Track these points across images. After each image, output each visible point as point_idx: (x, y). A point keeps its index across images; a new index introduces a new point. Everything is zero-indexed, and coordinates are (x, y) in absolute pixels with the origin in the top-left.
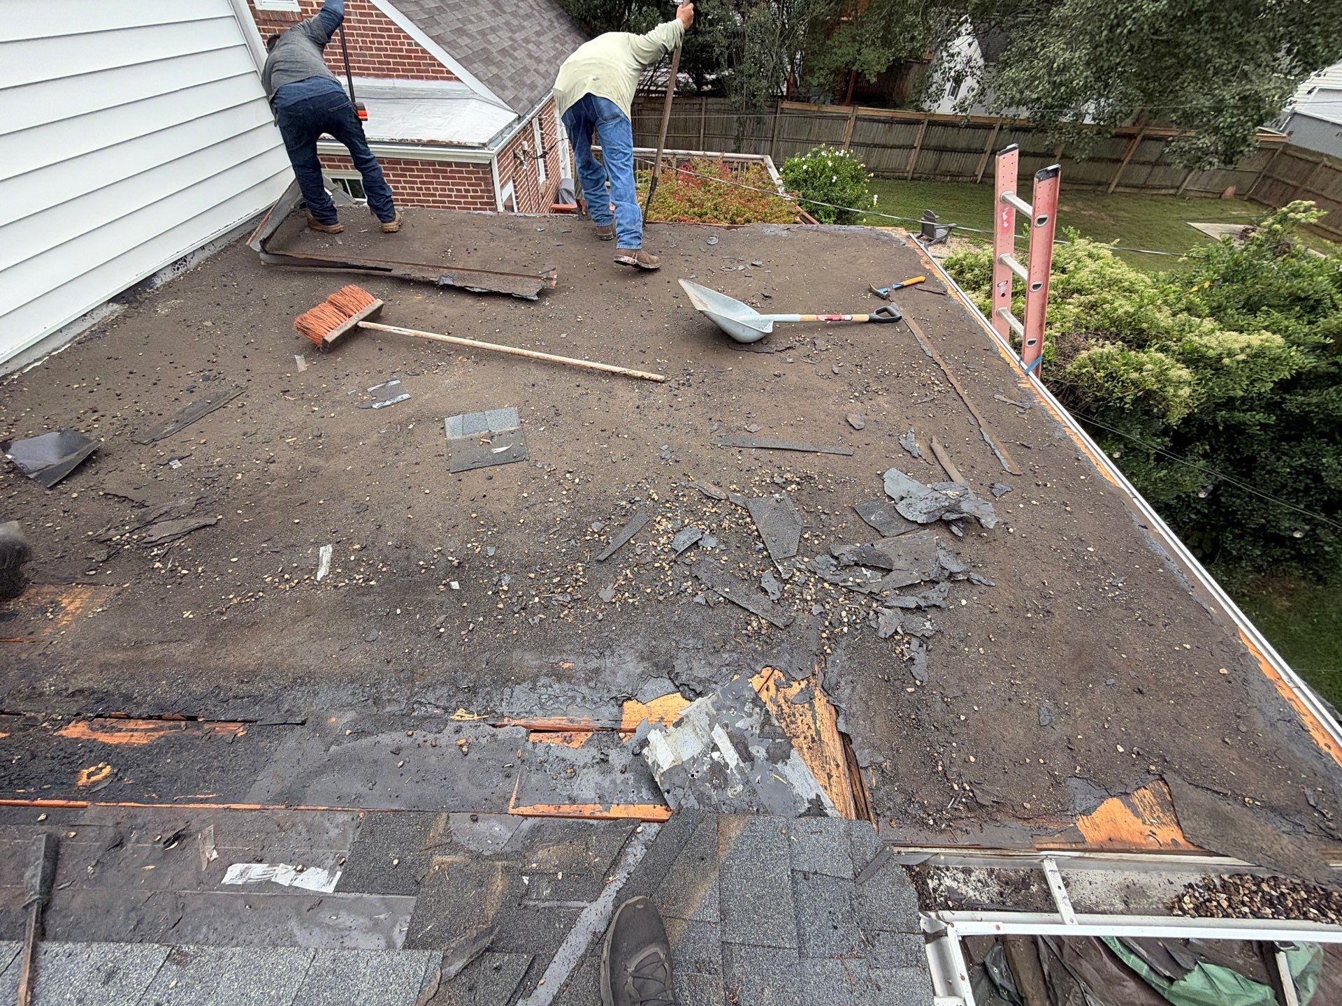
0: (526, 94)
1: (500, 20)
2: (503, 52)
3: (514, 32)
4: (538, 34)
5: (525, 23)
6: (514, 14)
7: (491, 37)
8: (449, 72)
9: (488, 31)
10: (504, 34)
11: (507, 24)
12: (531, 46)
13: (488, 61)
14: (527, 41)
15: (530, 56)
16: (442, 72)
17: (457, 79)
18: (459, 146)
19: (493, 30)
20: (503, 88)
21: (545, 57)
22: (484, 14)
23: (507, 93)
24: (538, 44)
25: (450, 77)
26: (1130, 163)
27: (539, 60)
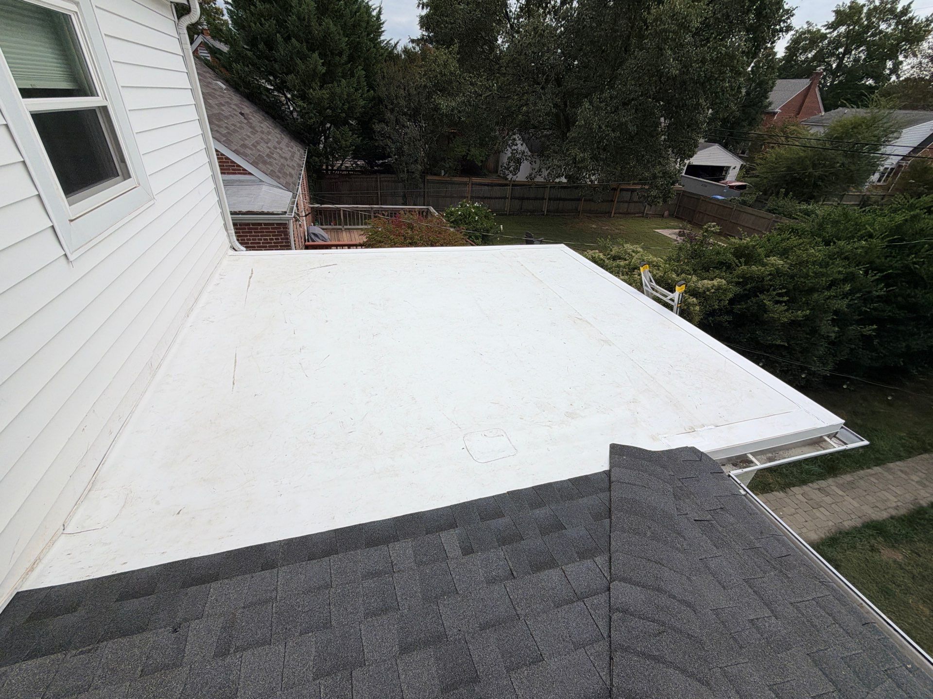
0: (290, 181)
1: (257, 137)
2: (268, 156)
3: (267, 143)
4: (279, 143)
5: (270, 137)
6: (262, 132)
7: (258, 147)
8: (244, 170)
9: (255, 144)
10: (264, 145)
11: (262, 139)
12: (278, 150)
13: (265, 163)
14: (276, 148)
15: (281, 157)
16: (240, 170)
17: (250, 174)
18: (268, 214)
19: (258, 143)
20: (279, 178)
21: (288, 156)
22: (249, 134)
23: (281, 180)
24: (281, 149)
25: (245, 172)
26: (617, 202)
27: (286, 159)
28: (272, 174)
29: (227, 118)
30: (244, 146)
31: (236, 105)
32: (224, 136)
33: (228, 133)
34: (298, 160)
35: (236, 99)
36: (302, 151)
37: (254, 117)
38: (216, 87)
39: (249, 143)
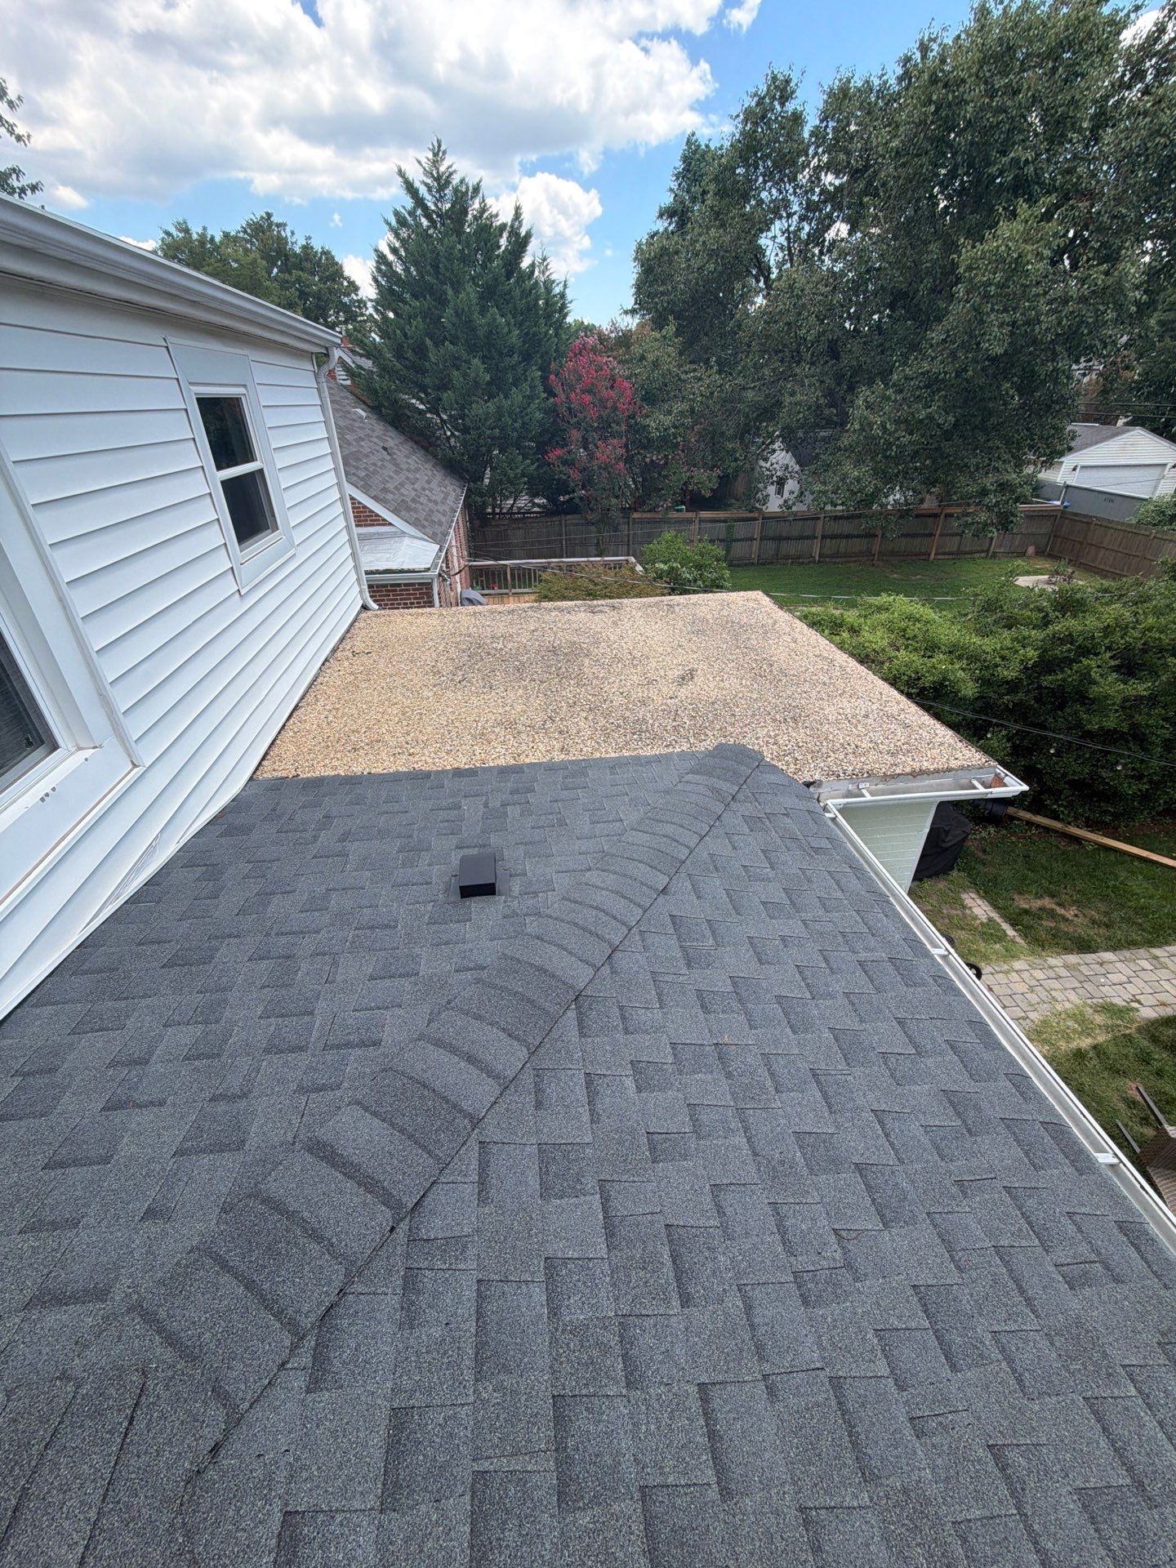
0: (438, 529)
1: (402, 477)
2: (413, 500)
3: (414, 484)
4: (429, 482)
5: (417, 476)
6: (408, 470)
7: (403, 490)
8: (384, 520)
9: (399, 486)
10: (408, 486)
11: (407, 478)
12: (427, 492)
13: (408, 509)
14: (424, 489)
15: (430, 500)
16: (379, 520)
17: (390, 524)
18: (409, 571)
19: (402, 485)
20: (424, 527)
21: (439, 498)
22: (392, 474)
23: (428, 530)
24: (431, 490)
25: (385, 523)
26: (940, 536)
27: (436, 503)
28: (415, 524)
29: (366, 456)
30: (385, 490)
31: (377, 437)
32: (362, 479)
33: (367, 475)
34: (451, 503)
35: (379, 428)
36: (459, 490)
37: (400, 451)
38: (354, 417)
39: (390, 486)
